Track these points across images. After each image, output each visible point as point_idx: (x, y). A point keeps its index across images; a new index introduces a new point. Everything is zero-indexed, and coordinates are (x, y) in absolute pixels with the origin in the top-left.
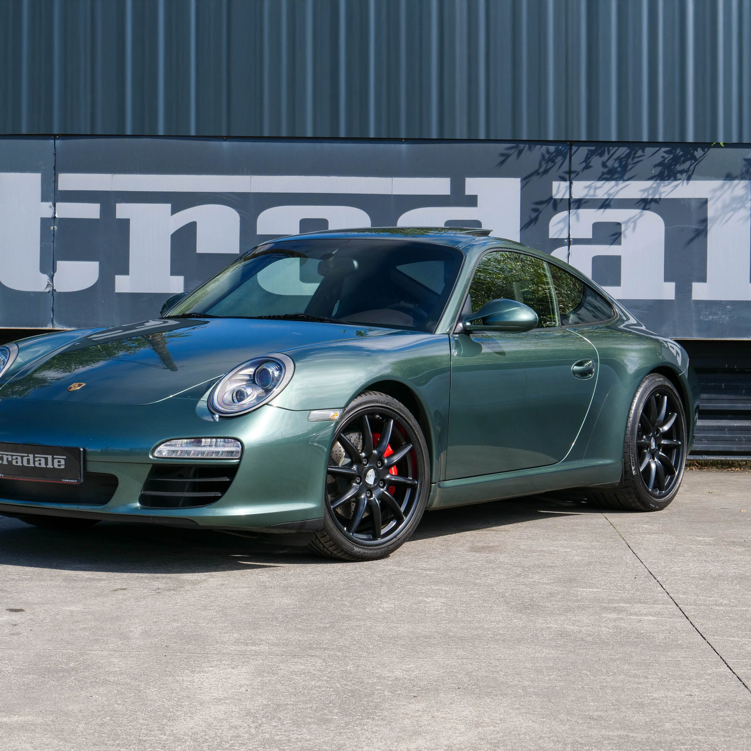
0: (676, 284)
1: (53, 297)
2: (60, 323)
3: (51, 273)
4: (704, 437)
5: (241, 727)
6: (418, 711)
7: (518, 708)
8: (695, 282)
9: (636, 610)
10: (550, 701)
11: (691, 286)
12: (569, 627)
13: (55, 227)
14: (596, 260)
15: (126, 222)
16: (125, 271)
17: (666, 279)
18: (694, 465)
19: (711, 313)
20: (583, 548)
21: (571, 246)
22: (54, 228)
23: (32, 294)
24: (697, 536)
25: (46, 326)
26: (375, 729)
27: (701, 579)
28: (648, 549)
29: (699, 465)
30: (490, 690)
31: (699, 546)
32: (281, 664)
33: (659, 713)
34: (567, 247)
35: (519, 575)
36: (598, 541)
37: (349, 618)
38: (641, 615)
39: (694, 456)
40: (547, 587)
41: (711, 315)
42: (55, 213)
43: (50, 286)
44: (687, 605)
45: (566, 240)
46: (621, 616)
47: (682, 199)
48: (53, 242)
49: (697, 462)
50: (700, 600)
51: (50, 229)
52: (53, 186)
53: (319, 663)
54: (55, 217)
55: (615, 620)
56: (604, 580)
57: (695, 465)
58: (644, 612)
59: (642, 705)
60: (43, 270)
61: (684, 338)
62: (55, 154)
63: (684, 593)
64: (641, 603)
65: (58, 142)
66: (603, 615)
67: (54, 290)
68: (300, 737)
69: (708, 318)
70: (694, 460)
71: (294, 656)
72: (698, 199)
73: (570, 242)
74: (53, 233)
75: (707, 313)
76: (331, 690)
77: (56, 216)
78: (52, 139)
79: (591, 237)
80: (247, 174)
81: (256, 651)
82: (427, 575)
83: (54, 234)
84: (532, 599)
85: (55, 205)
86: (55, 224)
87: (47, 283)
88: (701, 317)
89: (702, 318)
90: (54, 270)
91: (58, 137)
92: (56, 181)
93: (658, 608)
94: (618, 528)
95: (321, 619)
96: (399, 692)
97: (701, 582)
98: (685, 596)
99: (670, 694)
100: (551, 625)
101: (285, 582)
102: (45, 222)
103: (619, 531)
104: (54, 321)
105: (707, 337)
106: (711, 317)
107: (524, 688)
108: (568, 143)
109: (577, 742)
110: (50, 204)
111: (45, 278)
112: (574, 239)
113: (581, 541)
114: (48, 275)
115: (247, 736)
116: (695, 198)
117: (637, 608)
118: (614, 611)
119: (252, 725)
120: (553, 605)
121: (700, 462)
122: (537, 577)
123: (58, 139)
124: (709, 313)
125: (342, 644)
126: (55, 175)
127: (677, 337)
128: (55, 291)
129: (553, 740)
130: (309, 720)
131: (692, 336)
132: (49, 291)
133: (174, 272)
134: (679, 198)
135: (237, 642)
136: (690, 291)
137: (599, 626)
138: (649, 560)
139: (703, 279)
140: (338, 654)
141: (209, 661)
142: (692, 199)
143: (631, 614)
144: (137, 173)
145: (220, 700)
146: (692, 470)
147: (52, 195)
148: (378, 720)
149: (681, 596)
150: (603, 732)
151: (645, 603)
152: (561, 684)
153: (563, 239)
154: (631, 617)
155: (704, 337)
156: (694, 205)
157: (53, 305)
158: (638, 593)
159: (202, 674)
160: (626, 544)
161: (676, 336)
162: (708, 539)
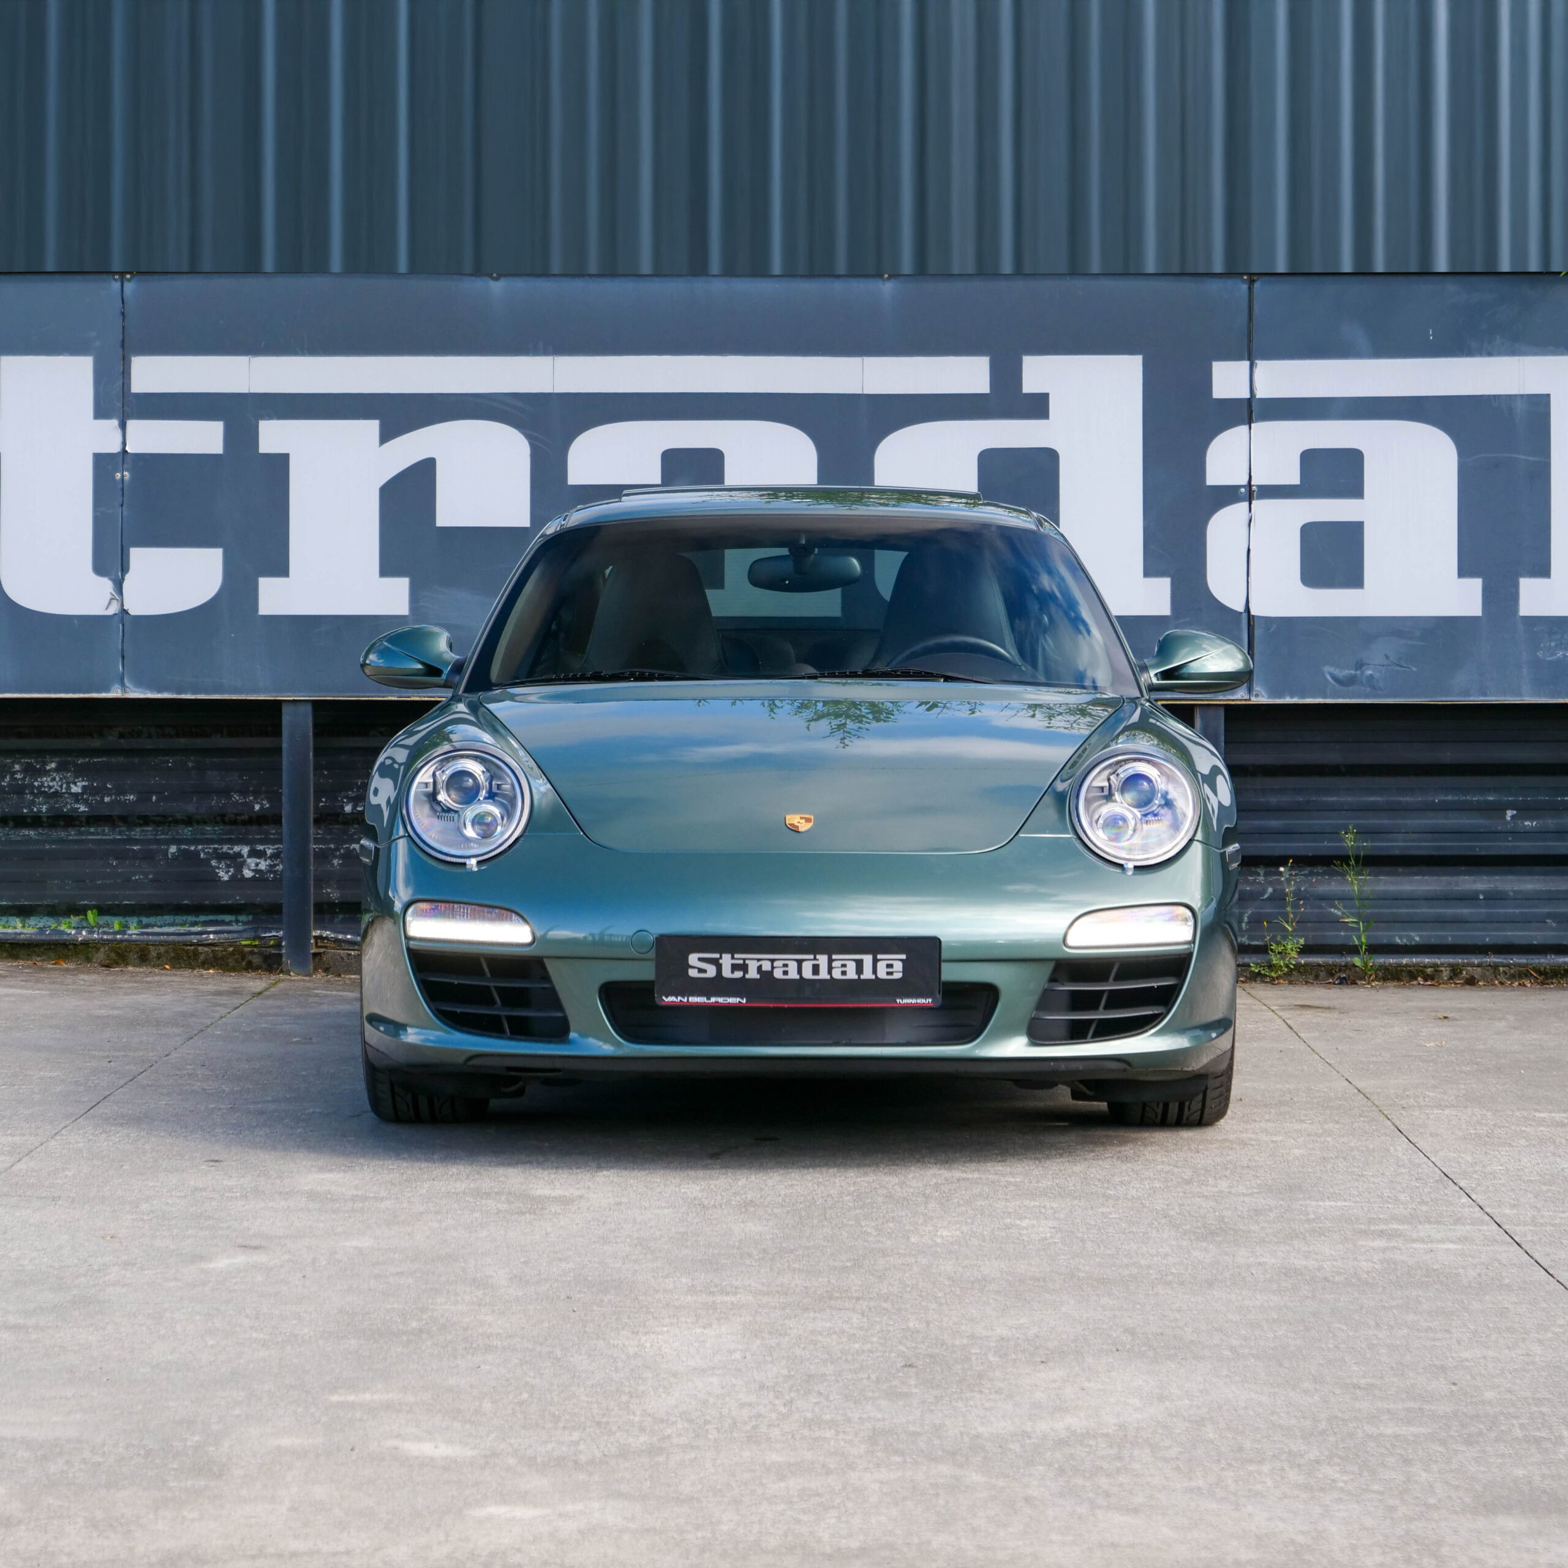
0: (1484, 583)
1: (123, 625)
2: (139, 684)
3: (117, 573)
4: (1549, 915)
5: (758, 1404)
6: (1054, 1381)
7: (1227, 1376)
8: (1524, 577)
9: (1422, 1234)
10: (1281, 1365)
11: (1516, 586)
12: (1299, 1262)
13: (126, 473)
14: (1311, 533)
15: (281, 462)
16: (281, 569)
17: (1464, 571)
18: (1527, 975)
19: (1561, 644)
20: (1309, 1135)
21: (1254, 502)
22: (123, 476)
23: (76, 622)
24: (1536, 1110)
25: (108, 691)
26: (987, 1405)
27: (1544, 1184)
28: (1437, 1135)
29: (1540, 975)
30: (1173, 1352)
31: (1542, 1128)
32: (787, 1321)
33: (1473, 1378)
34: (1246, 504)
35: (1189, 1182)
36: (1337, 1122)
37: (884, 1253)
38: (1432, 1242)
39: (1527, 957)
40: (1247, 1199)
41: (1561, 649)
42: (124, 444)
43: (115, 602)
44: (1519, 1224)
45: (1243, 490)
46: (1394, 1243)
47: (1494, 396)
48: (122, 506)
49: (1535, 970)
50: (1543, 1216)
51: (114, 477)
52: (120, 383)
53: (856, 1319)
54: (124, 452)
55: (1384, 1250)
56: (1357, 1187)
57: (1531, 975)
58: (1439, 1236)
59: (1443, 1369)
60: (99, 568)
61: (1504, 698)
62: (123, 314)
63: (1513, 1206)
64: (1430, 1223)
65: (129, 287)
66: (1360, 1243)
67: (124, 612)
68: (865, 1416)
69: (1556, 655)
70: (1527, 965)
71: (806, 1309)
72: (1528, 395)
73: (1250, 493)
74: (121, 486)
75: (1553, 644)
76: (893, 1355)
77: (127, 449)
78: (116, 280)
79: (1299, 483)
80: (546, 353)
81: (732, 1303)
82: (1009, 1183)
83: (123, 489)
84: (1221, 1219)
85: (123, 426)
86: (125, 466)
87: (110, 596)
88: (1540, 654)
89: (1541, 656)
90: (125, 568)
91: (128, 276)
92: (126, 373)
93: (1462, 1230)
94: (1374, 1097)
95: (832, 1255)
96: (1013, 1356)
97: (1545, 1188)
98: (1515, 1211)
99: (1491, 1353)
100: (1264, 1260)
101: (738, 1198)
102: (103, 464)
103: (1377, 1103)
104: (126, 681)
105: (1553, 697)
106: (1560, 654)
107: (1232, 1349)
108: (1245, 277)
109: (1336, 1417)
110: (114, 423)
111: (106, 585)
112: (1259, 487)
113: (1303, 1121)
114: (111, 579)
115: (774, 1416)
116: (1522, 396)
117: (1424, 1230)
118: (1379, 1236)
119: (777, 1402)
120: (1263, 1228)
121: (1542, 969)
122: (1224, 1185)
123: (129, 280)
124: (1556, 645)
125: (885, 1291)
126: (124, 359)
127: (1488, 698)
128: (128, 613)
129: (1295, 1417)
130: (870, 1394)
131: (1520, 695)
132: (115, 614)
133: (388, 569)
134: (1489, 396)
135: (691, 1290)
136: (1514, 597)
137: (1356, 1259)
138: (1441, 1154)
139: (1543, 570)
140: (885, 1305)
141: (656, 1318)
142: (1516, 395)
143: (1414, 1241)
144: (303, 354)
145: (703, 1370)
146: (1524, 985)
147: (119, 405)
148: (990, 1393)
149: (1507, 1211)
150: (1379, 1404)
151: (1438, 1223)
152: (1298, 1342)
153: (1236, 488)
154: (1414, 1245)
155: (1545, 696)
156: (1520, 407)
157: (122, 645)
158: (1424, 1208)
159: (652, 1336)
160: (1393, 1127)
161: (1485, 695)
162: (1558, 1116)
